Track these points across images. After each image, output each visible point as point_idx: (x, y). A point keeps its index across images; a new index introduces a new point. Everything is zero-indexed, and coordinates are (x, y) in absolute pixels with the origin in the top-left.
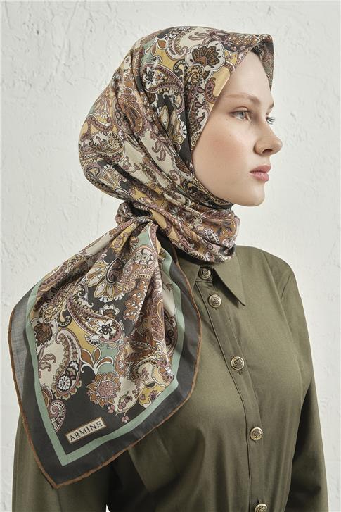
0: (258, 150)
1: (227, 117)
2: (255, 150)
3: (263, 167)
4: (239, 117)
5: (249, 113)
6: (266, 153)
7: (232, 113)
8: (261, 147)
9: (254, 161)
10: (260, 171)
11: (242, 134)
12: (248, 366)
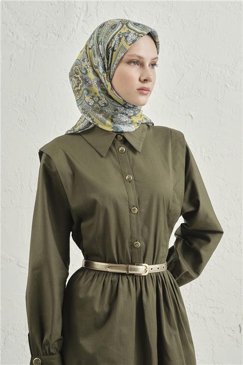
0: (141, 80)
1: (126, 64)
2: (140, 80)
3: (144, 88)
4: (132, 64)
5: (139, 62)
6: (146, 81)
7: (129, 62)
8: (143, 79)
9: (139, 85)
10: (143, 90)
11: (134, 72)
12: (135, 180)
